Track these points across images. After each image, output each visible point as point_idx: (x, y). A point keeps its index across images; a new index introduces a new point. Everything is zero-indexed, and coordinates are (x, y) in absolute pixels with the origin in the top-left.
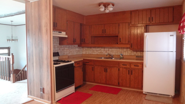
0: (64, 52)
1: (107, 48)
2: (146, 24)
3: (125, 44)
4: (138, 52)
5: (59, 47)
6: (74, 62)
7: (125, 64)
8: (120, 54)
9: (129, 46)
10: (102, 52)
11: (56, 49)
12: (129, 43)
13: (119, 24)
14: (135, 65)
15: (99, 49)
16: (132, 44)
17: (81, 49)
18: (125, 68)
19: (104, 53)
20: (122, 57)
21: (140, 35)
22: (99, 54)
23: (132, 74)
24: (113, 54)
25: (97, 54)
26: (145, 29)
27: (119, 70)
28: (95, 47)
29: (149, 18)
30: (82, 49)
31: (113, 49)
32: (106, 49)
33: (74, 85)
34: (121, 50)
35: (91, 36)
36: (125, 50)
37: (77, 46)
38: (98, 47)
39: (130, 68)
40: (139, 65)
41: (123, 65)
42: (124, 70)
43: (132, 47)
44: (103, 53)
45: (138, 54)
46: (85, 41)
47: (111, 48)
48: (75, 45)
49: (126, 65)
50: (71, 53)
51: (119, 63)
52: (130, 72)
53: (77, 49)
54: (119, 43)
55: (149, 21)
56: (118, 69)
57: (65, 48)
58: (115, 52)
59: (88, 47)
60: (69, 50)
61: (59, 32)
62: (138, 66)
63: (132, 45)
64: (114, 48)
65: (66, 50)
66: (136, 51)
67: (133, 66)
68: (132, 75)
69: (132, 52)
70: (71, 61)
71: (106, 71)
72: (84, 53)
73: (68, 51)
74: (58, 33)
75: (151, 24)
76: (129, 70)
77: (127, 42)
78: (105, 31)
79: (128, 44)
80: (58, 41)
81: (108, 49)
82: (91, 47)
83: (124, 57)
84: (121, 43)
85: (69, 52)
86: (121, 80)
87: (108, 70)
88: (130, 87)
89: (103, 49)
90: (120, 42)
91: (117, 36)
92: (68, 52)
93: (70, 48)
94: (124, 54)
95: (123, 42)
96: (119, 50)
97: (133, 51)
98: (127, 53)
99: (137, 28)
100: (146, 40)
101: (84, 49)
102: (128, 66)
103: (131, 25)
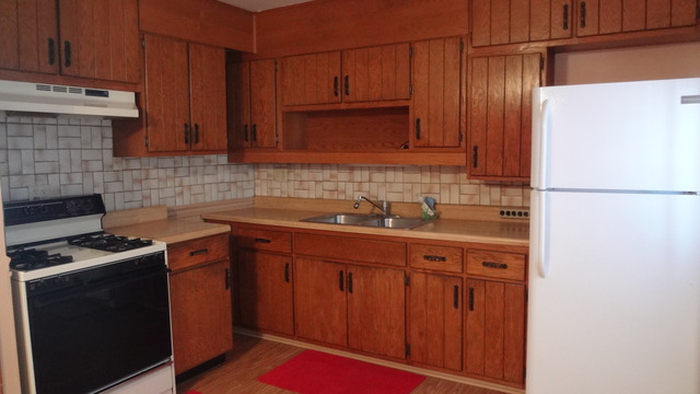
0: (146, 192)
1: (361, 168)
2: (550, 40)
3: (443, 148)
4: (510, 191)
5: (116, 168)
6: (165, 248)
7: (435, 252)
8: (421, 199)
9: (460, 159)
10: (341, 186)
11: (98, 177)
12: (463, 144)
13: (411, 49)
14: (489, 260)
15: (327, 173)
16: (476, 149)
17: (247, 173)
18: (436, 273)
19: (349, 192)
20: (431, 213)
21: (519, 103)
22: (327, 196)
23: (472, 309)
24: (393, 197)
25: (319, 195)
26: (542, 68)
27: (408, 282)
28: (309, 166)
29: (566, 7)
30: (251, 173)
31: (391, 175)
32: (358, 175)
33: (169, 363)
34: (426, 178)
35: (283, 113)
36: (447, 178)
37: (224, 159)
38: (324, 165)
39: (465, 276)
40: (509, 260)
41: (426, 257)
42: (436, 282)
43: (475, 166)
44: (344, 192)
45: (510, 201)
46: (259, 137)
47: (379, 169)
48: (213, 157)
49: (443, 259)
50: (186, 193)
51: (406, 246)
52: (464, 296)
53: (225, 175)
54: (411, 147)
55: (565, 27)
56: (401, 279)
57: (154, 173)
58: (399, 187)
59: (278, 165)
60: (177, 180)
61: (88, 93)
62: (505, 266)
63: (476, 155)
64: (395, 169)
65: (159, 180)
66: (503, 185)
67: (475, 268)
68: (471, 314)
69: (483, 187)
70: (149, 243)
71: (345, 284)
72: (262, 191)
73: (170, 183)
74: (83, 96)
75: (575, 41)
76: (456, 287)
77: (450, 140)
78: (347, 86)
79: (455, 148)
80: (103, 138)
81: (366, 174)
82: (289, 166)
83: (444, 215)
84: (421, 143)
85: (178, 190)
86: (421, 334)
87: (355, 281)
88: (461, 370)
89: (343, 175)
90: (418, 137)
91: (405, 110)
92: (169, 192)
93: (182, 172)
94: (445, 199)
95: (433, 140)
96: (417, 177)
97: (487, 184)
98: (456, 192)
99: (502, 65)
100: (545, 126)
101: (264, 173)
102: (452, 266)
103: (471, 51)
